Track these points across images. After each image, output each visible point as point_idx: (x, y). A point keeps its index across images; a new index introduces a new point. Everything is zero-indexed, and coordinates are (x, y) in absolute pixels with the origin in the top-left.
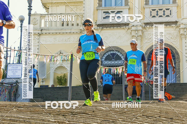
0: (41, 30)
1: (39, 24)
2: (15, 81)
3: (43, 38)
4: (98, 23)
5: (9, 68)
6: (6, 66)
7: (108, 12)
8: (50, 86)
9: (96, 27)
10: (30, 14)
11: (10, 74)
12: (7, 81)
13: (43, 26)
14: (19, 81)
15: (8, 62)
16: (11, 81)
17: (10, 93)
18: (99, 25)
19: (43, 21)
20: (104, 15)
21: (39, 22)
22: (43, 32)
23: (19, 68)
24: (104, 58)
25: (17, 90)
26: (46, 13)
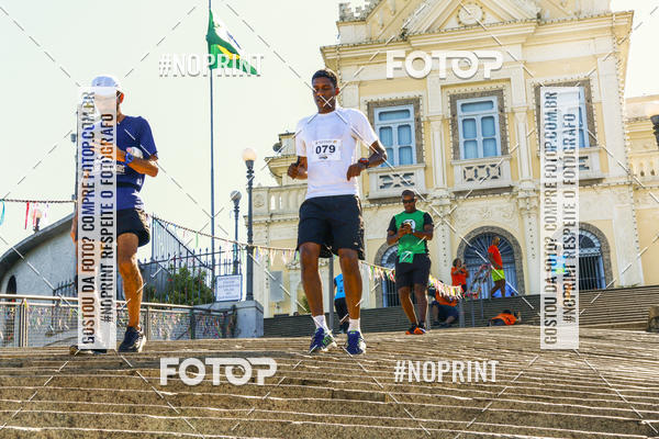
0: (271, 216)
1: (266, 206)
2: (229, 306)
3: (273, 228)
4: (372, 196)
5: (219, 283)
6: (214, 281)
7: (387, 177)
8: (292, 314)
9: (368, 203)
10: (250, 189)
11: (221, 294)
12: (216, 306)
13: (273, 207)
14: (238, 306)
15: (217, 274)
16: (224, 306)
17: (223, 327)
18: (372, 201)
19: (273, 199)
20: (381, 182)
21: (266, 202)
22: (274, 218)
23: (237, 281)
24: (386, 258)
25: (235, 322)
26: (277, 185)
